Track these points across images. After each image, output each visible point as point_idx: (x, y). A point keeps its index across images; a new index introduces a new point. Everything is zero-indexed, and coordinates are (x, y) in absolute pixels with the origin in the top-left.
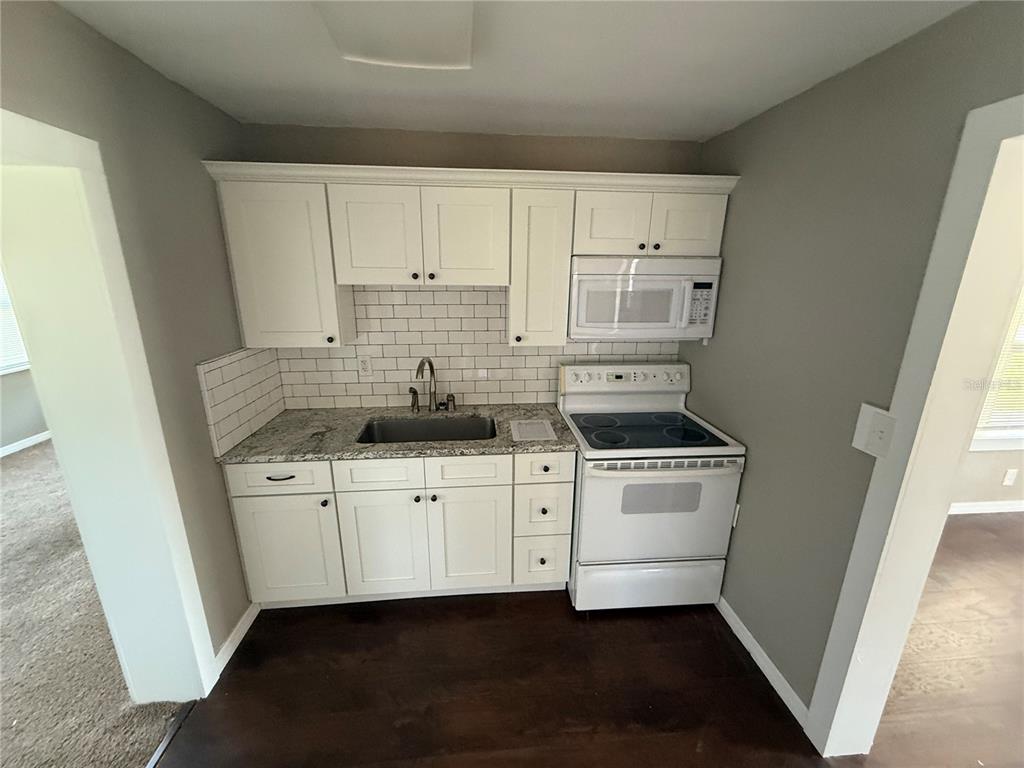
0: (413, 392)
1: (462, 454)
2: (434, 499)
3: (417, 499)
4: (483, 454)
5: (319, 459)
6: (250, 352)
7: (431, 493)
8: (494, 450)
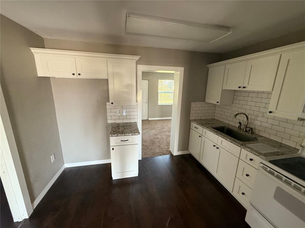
0: (240, 123)
1: (226, 139)
2: (217, 148)
3: (214, 146)
4: (231, 142)
5: (201, 126)
6: (206, 103)
7: (218, 146)
8: (235, 143)
